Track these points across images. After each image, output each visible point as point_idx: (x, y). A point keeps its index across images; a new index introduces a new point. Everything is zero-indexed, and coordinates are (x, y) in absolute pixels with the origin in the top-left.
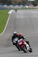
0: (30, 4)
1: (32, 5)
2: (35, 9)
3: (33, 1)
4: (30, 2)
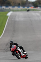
0: (31, 5)
1: (33, 7)
2: (36, 10)
3: (34, 2)
4: (30, 3)
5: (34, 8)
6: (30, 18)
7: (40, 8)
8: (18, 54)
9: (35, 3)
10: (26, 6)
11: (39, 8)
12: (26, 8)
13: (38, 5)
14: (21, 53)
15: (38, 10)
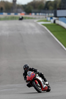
5: (25, 14)
6: (19, 30)
7: (36, 14)
8: (39, 85)
9: (27, 7)
10: (13, 12)
11: (33, 14)
12: (12, 14)
13: (33, 10)
14: (42, 83)
15: (32, 18)
